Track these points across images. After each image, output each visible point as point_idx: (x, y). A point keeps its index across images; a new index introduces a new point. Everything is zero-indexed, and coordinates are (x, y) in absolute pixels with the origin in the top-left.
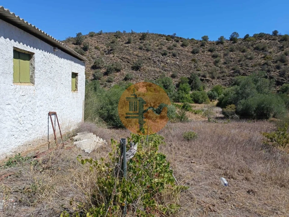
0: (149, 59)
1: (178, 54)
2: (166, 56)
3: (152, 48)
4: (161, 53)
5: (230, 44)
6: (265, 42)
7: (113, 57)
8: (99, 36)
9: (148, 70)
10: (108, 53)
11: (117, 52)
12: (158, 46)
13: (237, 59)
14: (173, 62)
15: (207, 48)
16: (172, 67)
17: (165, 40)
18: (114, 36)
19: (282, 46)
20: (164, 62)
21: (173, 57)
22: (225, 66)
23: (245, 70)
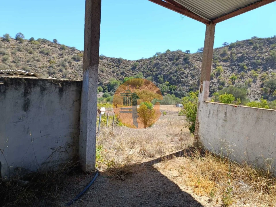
5: (16, 44)
6: (48, 47)
13: (26, 60)
19: (61, 53)
22: (15, 65)
23: (34, 70)
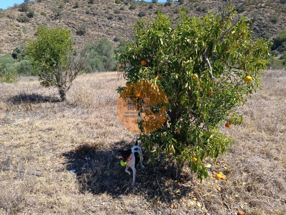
0: (95, 23)
1: (124, 18)
2: (112, 20)
3: (99, 12)
4: (107, 17)
5: (177, 6)
7: (59, 22)
8: (47, 1)
9: (92, 35)
10: (55, 19)
11: (64, 17)
12: (105, 10)
14: (118, 25)
15: (154, 10)
16: (116, 31)
17: (114, 3)
20: (109, 26)
21: (118, 21)
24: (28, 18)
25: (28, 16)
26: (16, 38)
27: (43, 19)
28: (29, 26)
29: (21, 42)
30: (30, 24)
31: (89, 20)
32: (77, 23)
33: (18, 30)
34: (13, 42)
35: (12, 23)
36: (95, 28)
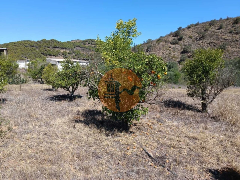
0: (237, 41)
7: (202, 43)
8: (195, 27)
9: (232, 51)
10: (199, 40)
11: (207, 38)
18: (209, 24)
24: (178, 41)
25: (178, 40)
26: (167, 56)
27: (189, 41)
28: (178, 47)
29: (170, 58)
30: (179, 45)
31: (231, 38)
32: (219, 41)
33: (169, 50)
34: (164, 59)
35: (166, 46)
36: (236, 45)
